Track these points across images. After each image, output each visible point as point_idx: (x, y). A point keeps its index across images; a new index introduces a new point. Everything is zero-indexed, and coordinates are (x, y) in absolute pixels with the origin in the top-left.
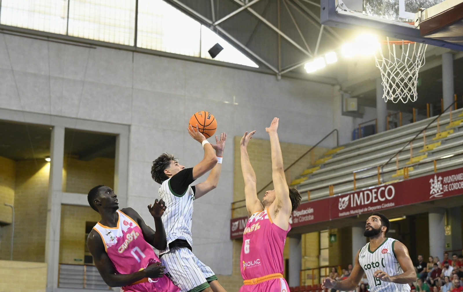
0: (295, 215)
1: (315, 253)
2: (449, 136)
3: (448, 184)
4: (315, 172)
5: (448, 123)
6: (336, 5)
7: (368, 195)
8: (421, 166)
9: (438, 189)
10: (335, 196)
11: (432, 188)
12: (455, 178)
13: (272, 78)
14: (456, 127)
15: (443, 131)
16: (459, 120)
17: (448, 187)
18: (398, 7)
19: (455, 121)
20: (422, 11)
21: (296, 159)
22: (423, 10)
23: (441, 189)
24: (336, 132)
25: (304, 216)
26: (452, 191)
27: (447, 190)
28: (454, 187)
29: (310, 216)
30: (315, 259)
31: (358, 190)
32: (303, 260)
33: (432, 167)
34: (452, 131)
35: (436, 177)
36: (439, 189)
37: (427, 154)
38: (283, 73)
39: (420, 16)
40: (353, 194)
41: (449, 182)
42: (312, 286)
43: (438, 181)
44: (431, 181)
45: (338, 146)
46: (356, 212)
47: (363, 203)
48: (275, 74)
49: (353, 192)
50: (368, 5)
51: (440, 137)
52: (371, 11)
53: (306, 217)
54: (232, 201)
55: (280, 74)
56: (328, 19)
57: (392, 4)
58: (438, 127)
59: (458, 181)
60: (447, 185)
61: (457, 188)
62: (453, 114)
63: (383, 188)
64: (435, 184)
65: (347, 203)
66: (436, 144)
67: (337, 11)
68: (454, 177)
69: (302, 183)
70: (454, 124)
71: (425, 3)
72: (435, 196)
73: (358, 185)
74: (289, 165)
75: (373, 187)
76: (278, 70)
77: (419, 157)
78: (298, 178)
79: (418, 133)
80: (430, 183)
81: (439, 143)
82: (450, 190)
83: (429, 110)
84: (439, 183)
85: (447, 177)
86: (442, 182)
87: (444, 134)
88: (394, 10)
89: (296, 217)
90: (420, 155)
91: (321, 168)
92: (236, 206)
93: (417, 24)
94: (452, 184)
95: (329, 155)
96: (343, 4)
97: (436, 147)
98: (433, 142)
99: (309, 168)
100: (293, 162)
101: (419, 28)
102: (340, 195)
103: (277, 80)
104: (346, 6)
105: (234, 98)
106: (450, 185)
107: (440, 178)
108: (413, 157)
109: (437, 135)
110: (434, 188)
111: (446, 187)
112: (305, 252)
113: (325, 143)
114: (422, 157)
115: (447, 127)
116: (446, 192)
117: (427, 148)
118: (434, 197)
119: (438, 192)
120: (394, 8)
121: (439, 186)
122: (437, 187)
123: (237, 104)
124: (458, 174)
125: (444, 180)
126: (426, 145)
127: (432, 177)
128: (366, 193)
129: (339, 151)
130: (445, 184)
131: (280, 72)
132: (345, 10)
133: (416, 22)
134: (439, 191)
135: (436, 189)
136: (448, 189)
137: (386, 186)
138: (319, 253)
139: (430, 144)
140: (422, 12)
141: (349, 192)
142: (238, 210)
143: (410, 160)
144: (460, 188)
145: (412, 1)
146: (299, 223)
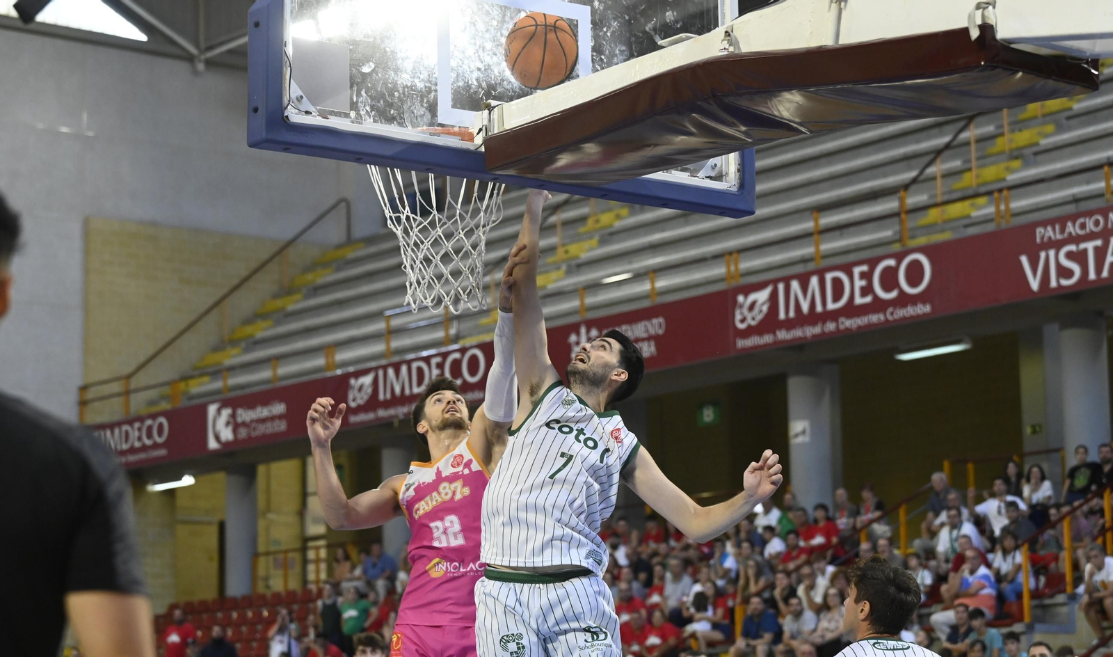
0: (239, 420)
1: (293, 505)
2: (618, 224)
4: (291, 307)
6: (285, 101)
7: (420, 370)
8: (549, 300)
10: (339, 372)
13: (181, 67)
15: (605, 212)
18: (434, 97)
20: (490, 108)
21: (244, 273)
22: (494, 107)
24: (343, 204)
25: (263, 421)
29: (277, 422)
30: (292, 519)
31: (396, 359)
32: (262, 524)
33: (574, 304)
34: (625, 212)
35: (583, 330)
37: (564, 268)
38: (209, 54)
39: (486, 122)
40: (385, 368)
42: (284, 594)
43: (589, 339)
44: (573, 338)
45: (350, 241)
46: (392, 412)
47: (407, 392)
48: (190, 59)
49: (383, 362)
50: (362, 96)
51: (598, 226)
52: (369, 110)
53: (269, 424)
54: (79, 382)
55: (203, 57)
56: (264, 135)
57: (421, 91)
63: (457, 355)
65: (370, 390)
66: (586, 245)
67: (287, 116)
69: (260, 334)
71: (500, 84)
73: (396, 343)
74: (225, 291)
75: (432, 352)
76: (197, 45)
77: (546, 275)
78: (248, 321)
80: (571, 343)
81: (594, 242)
87: (606, 218)
88: (425, 105)
89: (244, 424)
90: (547, 271)
91: (307, 297)
92: (90, 394)
93: (479, 140)
95: (324, 264)
96: (302, 97)
97: (585, 250)
98: (578, 238)
99: (276, 296)
100: (235, 281)
101: (483, 149)
102: (351, 369)
103: (195, 73)
104: (310, 101)
105: (85, 116)
107: (594, 332)
109: (590, 222)
112: (268, 502)
113: (316, 234)
114: (554, 275)
117: (566, 252)
120: (425, 101)
123: (91, 134)
126: (564, 245)
127: (575, 328)
128: (415, 365)
129: (351, 254)
131: (202, 52)
132: (307, 113)
133: (478, 134)
137: (463, 351)
138: (304, 504)
139: (573, 242)
140: (490, 113)
141: (373, 364)
142: (97, 404)
145: (470, 82)
146: (250, 438)
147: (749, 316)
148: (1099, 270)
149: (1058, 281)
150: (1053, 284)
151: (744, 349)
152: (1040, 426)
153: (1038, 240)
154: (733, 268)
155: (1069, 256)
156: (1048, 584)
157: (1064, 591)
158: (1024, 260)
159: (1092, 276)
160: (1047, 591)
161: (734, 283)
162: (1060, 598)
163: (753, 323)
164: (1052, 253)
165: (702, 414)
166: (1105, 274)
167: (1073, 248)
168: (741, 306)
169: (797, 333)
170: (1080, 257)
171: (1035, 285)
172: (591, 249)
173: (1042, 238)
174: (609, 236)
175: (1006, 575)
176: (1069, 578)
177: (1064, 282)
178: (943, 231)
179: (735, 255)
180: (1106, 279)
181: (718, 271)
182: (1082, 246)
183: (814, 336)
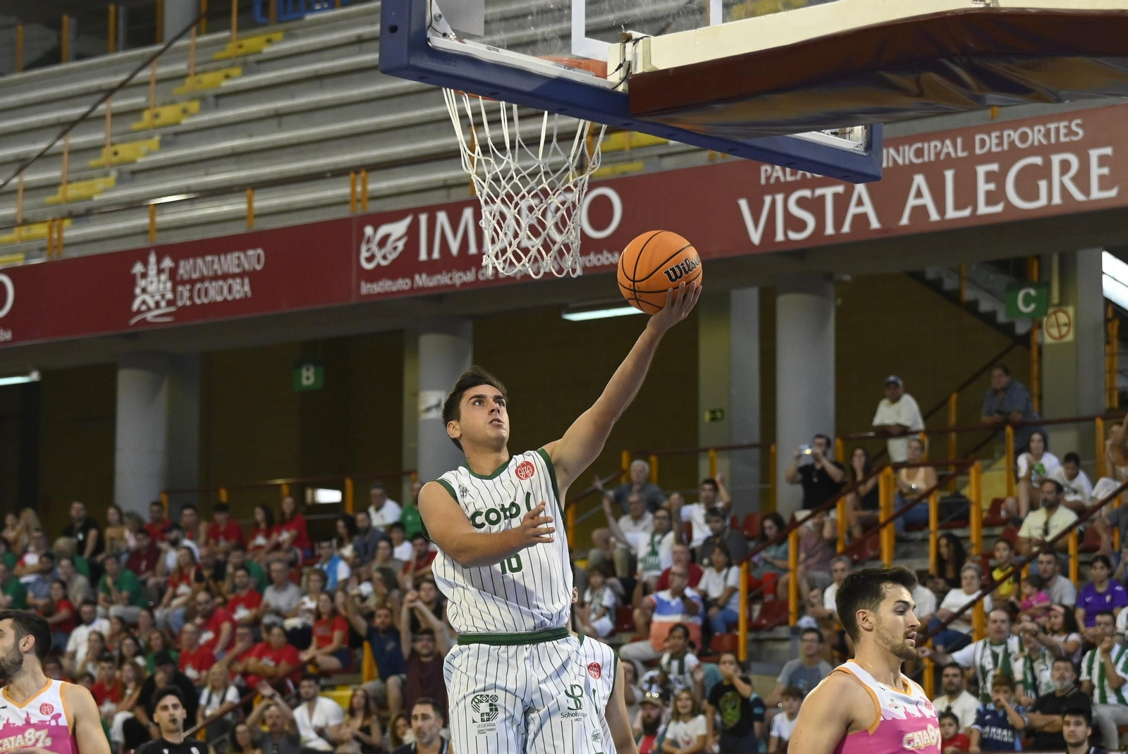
2: (186, 122)
3: (192, 282)
5: (181, 77)
9: (158, 297)
11: (138, 291)
12: (216, 266)
14: (210, 92)
15: (164, 104)
16: (217, 69)
17: (191, 291)
19: (204, 72)
23: (169, 296)
26: (203, 304)
27: (188, 303)
28: (212, 293)
34: (194, 106)
35: (152, 259)
36: (163, 296)
37: (114, 174)
41: (195, 276)
43: (160, 271)
44: (138, 268)
51: (158, 122)
58: (152, 87)
59: (225, 277)
60: (188, 287)
61: (219, 299)
62: (199, 46)
64: (149, 279)
66: (143, 146)
68: (213, 262)
70: (199, 82)
72: (149, 316)
77: (90, 182)
79: (99, 97)
80: (134, 276)
81: (155, 142)
82: (198, 301)
83: (116, 27)
84: (163, 277)
85: (191, 261)
86: (173, 274)
87: (168, 113)
90: (91, 178)
94: (207, 284)
96: (440, 16)
97: (143, 152)
98: (131, 136)
106: (198, 286)
107: (167, 263)
108: (69, 182)
109: (147, 115)
110: (144, 291)
111: (184, 290)
114: (100, 183)
115: (178, 90)
116: (184, 306)
117: (116, 153)
118: (144, 321)
119: (157, 305)
121: (161, 286)
122: (158, 289)
124: (225, 254)
125: (181, 271)
126: (112, 144)
127: (142, 256)
130: (183, 283)
134: (163, 304)
135: (153, 296)
136: (191, 298)
139: (123, 142)
143: (61, 189)
144: (230, 298)
147: (379, 255)
148: (838, 223)
149: (786, 235)
150: (780, 237)
151: (369, 296)
152: (722, 411)
153: (763, 181)
154: (359, 189)
155: (801, 203)
156: (763, 613)
157: (786, 623)
158: (743, 204)
159: (830, 230)
160: (764, 622)
161: (359, 210)
162: (783, 632)
163: (384, 263)
164: (779, 198)
165: (300, 376)
166: (846, 228)
167: (806, 193)
168: (369, 241)
169: (443, 279)
170: (815, 206)
171: (756, 237)
172: (149, 153)
173: (768, 178)
174: (173, 137)
175: (716, 600)
176: (792, 606)
177: (793, 236)
178: (631, 160)
179: (363, 174)
180: (846, 234)
181: (339, 190)
182: (819, 192)
183: (464, 284)
